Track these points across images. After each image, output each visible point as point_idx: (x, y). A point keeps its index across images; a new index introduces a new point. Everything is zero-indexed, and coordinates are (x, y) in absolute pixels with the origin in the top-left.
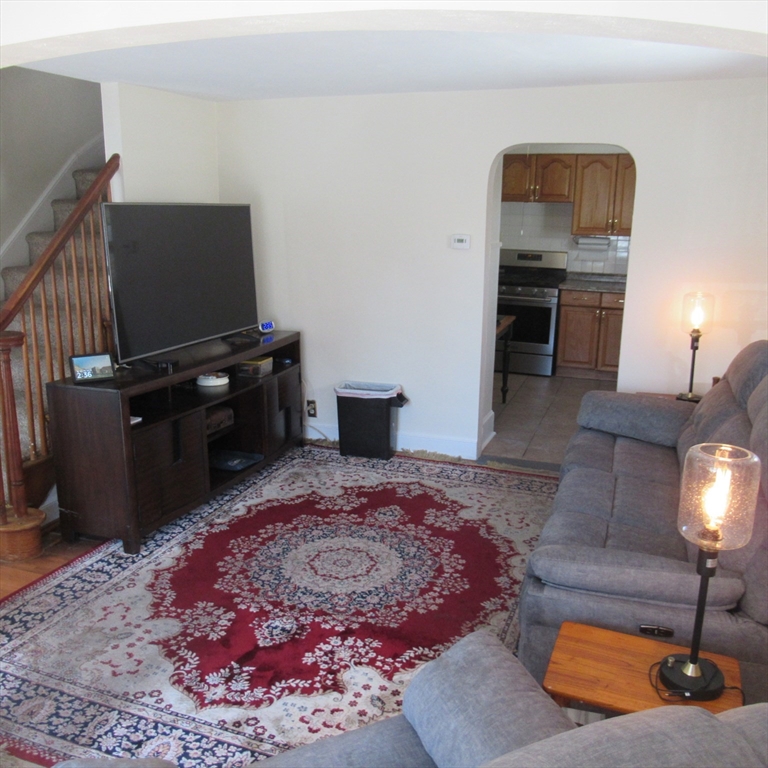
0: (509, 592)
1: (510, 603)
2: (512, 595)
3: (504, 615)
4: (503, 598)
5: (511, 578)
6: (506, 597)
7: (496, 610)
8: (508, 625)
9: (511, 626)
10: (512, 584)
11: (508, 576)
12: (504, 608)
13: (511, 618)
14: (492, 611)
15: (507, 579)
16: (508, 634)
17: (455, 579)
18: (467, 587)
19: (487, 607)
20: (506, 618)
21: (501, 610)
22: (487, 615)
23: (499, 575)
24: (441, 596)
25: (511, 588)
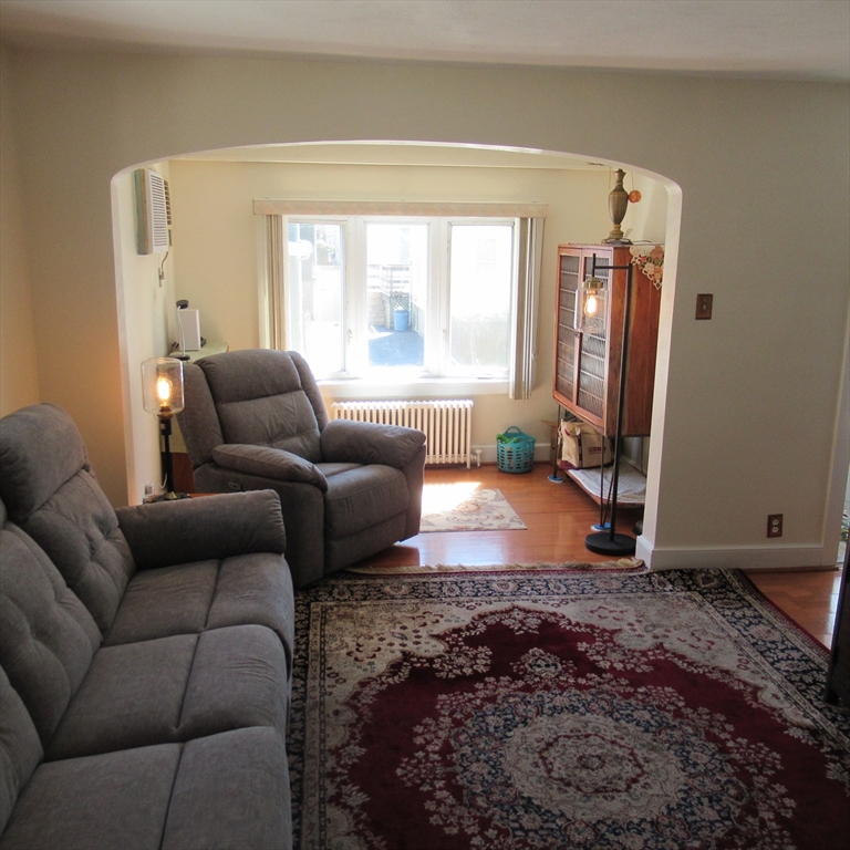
0: (338, 779)
1: (331, 763)
2: (332, 775)
3: (333, 742)
4: (344, 767)
5: (345, 806)
6: (339, 770)
7: (343, 746)
8: (322, 731)
9: (317, 730)
10: (339, 795)
11: (351, 808)
12: (336, 752)
13: (323, 741)
14: (348, 744)
15: (350, 802)
16: (318, 720)
17: (423, 781)
18: (399, 772)
19: (357, 748)
20: (328, 739)
21: (337, 749)
22: (353, 736)
23: (363, 806)
24: (422, 748)
25: (338, 787)
